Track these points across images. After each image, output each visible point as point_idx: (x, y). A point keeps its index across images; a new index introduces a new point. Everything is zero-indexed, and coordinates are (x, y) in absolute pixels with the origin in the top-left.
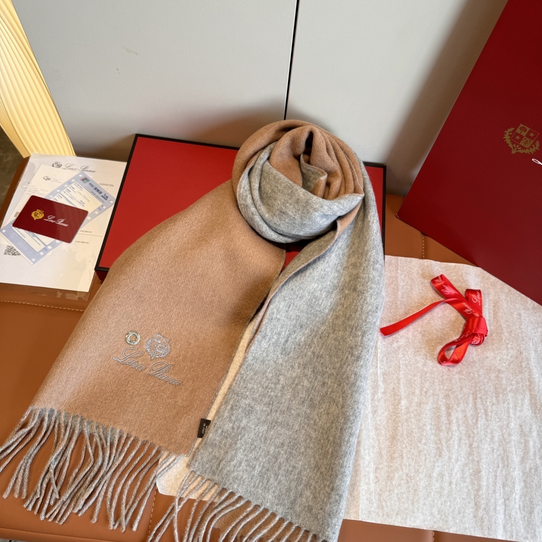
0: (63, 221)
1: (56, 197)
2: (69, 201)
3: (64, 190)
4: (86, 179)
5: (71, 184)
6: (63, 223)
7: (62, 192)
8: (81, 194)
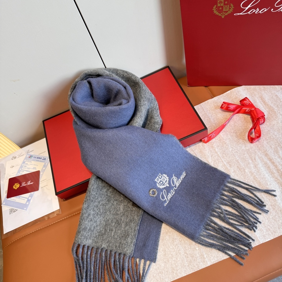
0: (30, 182)
1: (21, 173)
2: (28, 171)
3: (23, 167)
4: (31, 156)
5: (25, 163)
6: (30, 183)
7: (23, 169)
8: (32, 164)
